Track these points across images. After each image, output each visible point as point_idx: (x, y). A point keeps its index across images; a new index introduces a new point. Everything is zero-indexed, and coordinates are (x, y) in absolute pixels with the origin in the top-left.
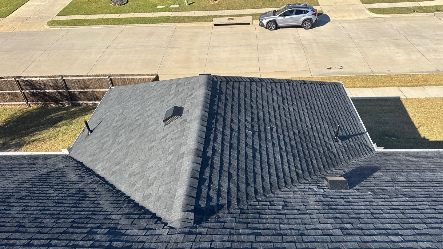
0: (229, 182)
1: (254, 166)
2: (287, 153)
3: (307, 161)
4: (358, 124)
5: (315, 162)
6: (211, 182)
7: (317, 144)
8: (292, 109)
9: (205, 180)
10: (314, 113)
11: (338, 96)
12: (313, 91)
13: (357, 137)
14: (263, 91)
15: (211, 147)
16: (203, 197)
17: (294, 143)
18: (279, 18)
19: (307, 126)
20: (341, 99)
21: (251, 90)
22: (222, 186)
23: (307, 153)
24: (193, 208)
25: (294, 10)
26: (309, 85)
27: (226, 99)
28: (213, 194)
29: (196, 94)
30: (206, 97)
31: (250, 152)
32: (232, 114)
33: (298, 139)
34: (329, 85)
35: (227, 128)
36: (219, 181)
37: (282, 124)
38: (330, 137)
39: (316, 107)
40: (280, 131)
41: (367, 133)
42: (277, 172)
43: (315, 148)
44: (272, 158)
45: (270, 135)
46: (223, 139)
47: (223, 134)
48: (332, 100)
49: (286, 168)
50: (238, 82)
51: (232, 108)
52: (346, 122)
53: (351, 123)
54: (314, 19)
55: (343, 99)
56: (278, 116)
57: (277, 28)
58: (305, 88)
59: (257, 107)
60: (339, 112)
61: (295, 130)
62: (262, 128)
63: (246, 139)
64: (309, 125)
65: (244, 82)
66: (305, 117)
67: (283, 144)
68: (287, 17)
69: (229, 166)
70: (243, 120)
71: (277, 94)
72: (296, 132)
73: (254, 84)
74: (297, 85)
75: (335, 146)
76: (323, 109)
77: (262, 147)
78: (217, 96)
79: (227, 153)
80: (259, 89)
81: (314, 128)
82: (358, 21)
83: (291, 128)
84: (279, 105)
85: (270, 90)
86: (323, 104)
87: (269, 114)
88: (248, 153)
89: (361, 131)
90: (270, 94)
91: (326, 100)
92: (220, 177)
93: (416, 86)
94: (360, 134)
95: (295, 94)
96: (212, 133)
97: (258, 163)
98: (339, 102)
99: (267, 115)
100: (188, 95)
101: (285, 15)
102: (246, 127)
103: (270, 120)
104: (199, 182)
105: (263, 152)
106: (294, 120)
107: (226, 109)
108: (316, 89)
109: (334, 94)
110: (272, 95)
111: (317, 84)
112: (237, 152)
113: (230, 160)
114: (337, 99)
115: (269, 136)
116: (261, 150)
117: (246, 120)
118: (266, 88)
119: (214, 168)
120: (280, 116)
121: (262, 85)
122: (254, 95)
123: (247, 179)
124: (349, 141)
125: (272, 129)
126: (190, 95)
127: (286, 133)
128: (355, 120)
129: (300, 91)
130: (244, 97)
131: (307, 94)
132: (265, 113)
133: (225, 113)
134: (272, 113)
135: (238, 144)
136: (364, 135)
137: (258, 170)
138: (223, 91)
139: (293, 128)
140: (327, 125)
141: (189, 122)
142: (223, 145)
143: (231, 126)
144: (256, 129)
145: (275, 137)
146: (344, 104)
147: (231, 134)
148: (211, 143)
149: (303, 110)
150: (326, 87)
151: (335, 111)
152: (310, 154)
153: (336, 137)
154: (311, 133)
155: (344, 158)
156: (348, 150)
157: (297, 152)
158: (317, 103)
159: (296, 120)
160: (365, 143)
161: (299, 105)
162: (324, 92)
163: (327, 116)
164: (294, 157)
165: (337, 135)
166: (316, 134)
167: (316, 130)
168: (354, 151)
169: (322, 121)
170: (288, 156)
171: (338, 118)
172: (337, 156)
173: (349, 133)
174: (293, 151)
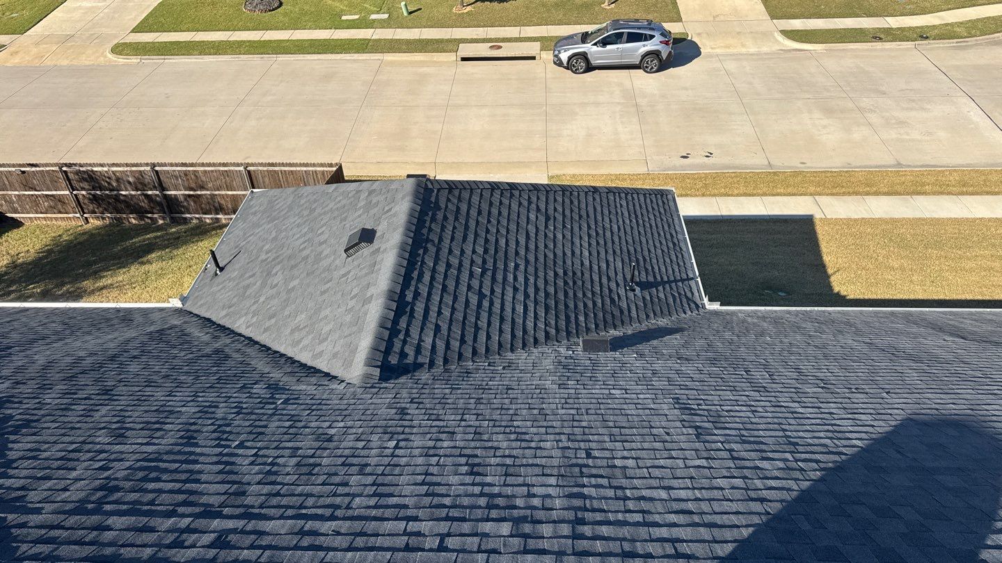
0: (435, 336)
1: (478, 318)
2: (536, 303)
3: (568, 317)
4: (685, 264)
5: (582, 318)
6: (407, 333)
7: (593, 293)
8: (560, 236)
9: (400, 331)
10: (602, 242)
11: (658, 214)
12: (609, 205)
13: (676, 284)
14: (513, 205)
15: (412, 288)
16: (395, 352)
17: (551, 290)
18: (592, 50)
19: (582, 264)
20: (662, 220)
21: (491, 204)
22: (423, 341)
23: (572, 305)
24: (380, 363)
25: (623, 33)
26: (604, 195)
27: (445, 218)
28: (410, 351)
29: (397, 208)
30: (411, 215)
31: (474, 299)
32: (451, 242)
33: (560, 283)
34: (645, 195)
35: (440, 263)
36: (420, 334)
37: (536, 259)
38: (621, 283)
39: (608, 234)
40: (531, 269)
41: (699, 279)
42: (513, 329)
43: (588, 298)
44: (508, 309)
45: (512, 276)
46: (433, 278)
47: (434, 271)
48: (644, 221)
49: (530, 324)
50: (469, 190)
51: (453, 232)
52: (661, 260)
53: (671, 261)
54: (665, 52)
55: (667, 220)
56: (532, 246)
57: (590, 68)
58: (594, 199)
59: (498, 231)
60: (651, 242)
61: (557, 270)
62: (501, 265)
63: (470, 279)
64: (587, 263)
65: (480, 190)
66: (581, 250)
67: (531, 291)
68: (609, 47)
69: (438, 316)
70: (469, 252)
71: (538, 210)
72: (561, 272)
73: (497, 194)
74: (578, 194)
75: (627, 298)
76: (620, 238)
77: (495, 294)
78: (430, 213)
79: (436, 298)
80: (506, 202)
81: (595, 267)
82: (759, 56)
83: (552, 267)
84: (537, 228)
85: (525, 203)
86: (622, 228)
87: (517, 242)
88: (471, 300)
89: (687, 275)
90: (524, 211)
91: (631, 221)
92: (422, 329)
93: (849, 194)
94: (682, 280)
95: (572, 211)
96: (416, 269)
97: (484, 315)
98: (656, 225)
99: (513, 245)
100: (385, 210)
101: (604, 43)
102: (472, 262)
103: (517, 253)
104: (390, 334)
105: (494, 299)
106: (559, 253)
107: (443, 233)
108: (615, 201)
109: (650, 209)
110: (528, 211)
111: (619, 193)
112: (452, 298)
113: (440, 308)
114: (655, 220)
115: (510, 278)
116: (493, 297)
117: (474, 252)
118: (518, 200)
119: (414, 317)
120: (537, 247)
121: (512, 195)
122: (495, 211)
123: (463, 336)
124: (657, 290)
125: (517, 266)
126: (388, 211)
127: (541, 274)
128: (680, 256)
129: (583, 206)
130: (476, 214)
131: (595, 209)
132: (510, 241)
133: (441, 240)
134: (522, 241)
135: (457, 286)
136: (692, 283)
137: (483, 323)
138: (441, 205)
139: (555, 266)
140: (620, 264)
141: (383, 252)
142: (431, 286)
143: (448, 259)
144: (490, 265)
145: (521, 279)
146: (666, 228)
147: (446, 271)
148: (413, 283)
149: (581, 238)
150: (638, 198)
151: (644, 240)
152: (576, 306)
153: (631, 283)
154: (587, 276)
155: (638, 316)
156: (649, 305)
157: (553, 303)
158: (611, 226)
159: (564, 254)
160: (689, 295)
161: (576, 229)
162: (631, 207)
163: (625, 249)
164: (547, 308)
165: (632, 280)
166: (596, 278)
167: (597, 272)
168: (660, 308)
169: (614, 257)
170: (538, 307)
171: (646, 253)
172: (626, 312)
173: (662, 278)
174: (548, 300)
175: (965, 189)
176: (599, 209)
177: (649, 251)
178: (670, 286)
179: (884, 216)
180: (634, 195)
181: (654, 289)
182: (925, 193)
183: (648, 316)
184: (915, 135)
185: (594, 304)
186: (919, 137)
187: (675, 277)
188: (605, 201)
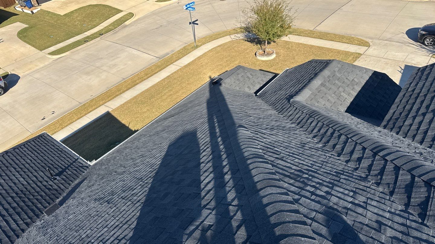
2: (10, 215)
3: (32, 210)
4: (71, 156)
5: (39, 205)
7: (38, 192)
10: (26, 170)
11: (45, 145)
12: (18, 154)
13: (72, 165)
17: (15, 205)
19: (23, 185)
20: (48, 146)
23: (30, 204)
26: (13, 152)
33: (18, 199)
34: (33, 141)
38: (48, 180)
39: (27, 165)
41: (81, 157)
42: (6, 235)
43: (36, 196)
48: (40, 151)
49: (14, 226)
52: (60, 161)
53: (64, 158)
55: (51, 144)
58: (9, 156)
60: (50, 157)
61: (12, 195)
64: (25, 183)
66: (18, 180)
72: (14, 195)
75: (55, 184)
76: (34, 163)
81: (31, 182)
83: (8, 196)
86: (32, 159)
89: (75, 159)
91: (34, 154)
93: (115, 97)
94: (74, 162)
98: (48, 149)
106: (7, 187)
108: (21, 151)
109: (40, 145)
111: (20, 147)
114: (45, 147)
127: (4, 202)
128: (67, 154)
129: (5, 162)
131: (12, 160)
136: (79, 160)
139: (9, 194)
140: (42, 173)
146: (53, 147)
149: (14, 175)
150: (31, 144)
151: (46, 158)
152: (33, 203)
153: (52, 177)
154: (29, 187)
155: (65, 187)
156: (67, 180)
157: (20, 209)
158: (26, 162)
159: (10, 187)
160: (81, 165)
161: (8, 173)
162: (30, 149)
163: (39, 166)
164: (19, 214)
165: (52, 175)
166: (34, 186)
167: (33, 183)
168: (72, 177)
169: (36, 172)
170: (13, 216)
171: (51, 162)
172: (59, 189)
173: (65, 167)
174: (17, 210)
175: (148, 76)
176: (14, 158)
177: (51, 160)
178: (71, 167)
179: (131, 98)
180: (28, 144)
181: (65, 173)
182: (138, 84)
183: (69, 184)
184: (122, 67)
185: (41, 196)
186: (123, 67)
187: (70, 163)
188: (15, 154)
